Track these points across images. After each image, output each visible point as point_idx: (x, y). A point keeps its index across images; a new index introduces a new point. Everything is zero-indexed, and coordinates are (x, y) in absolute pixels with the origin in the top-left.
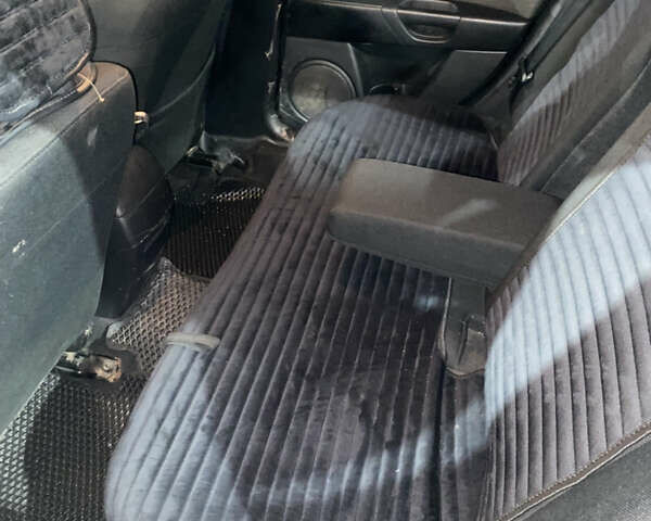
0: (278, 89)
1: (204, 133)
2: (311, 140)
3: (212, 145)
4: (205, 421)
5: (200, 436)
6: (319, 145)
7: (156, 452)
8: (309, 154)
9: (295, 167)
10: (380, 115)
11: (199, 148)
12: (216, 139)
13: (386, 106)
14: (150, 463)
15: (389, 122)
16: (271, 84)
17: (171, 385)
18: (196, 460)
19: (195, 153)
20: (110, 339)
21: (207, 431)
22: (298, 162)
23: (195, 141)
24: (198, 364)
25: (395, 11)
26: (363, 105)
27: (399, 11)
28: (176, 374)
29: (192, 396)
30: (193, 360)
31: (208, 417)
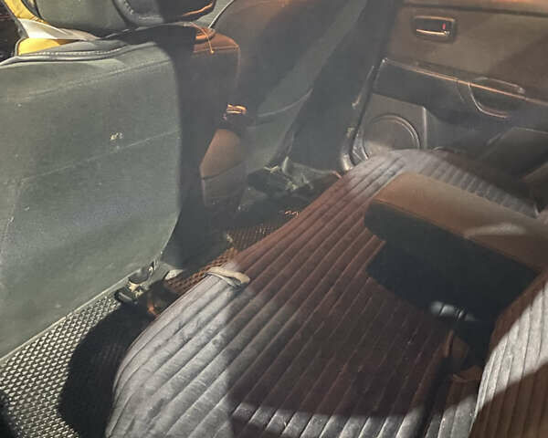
0: (355, 135)
1: (287, 158)
2: (372, 167)
3: (290, 169)
4: (218, 337)
5: (210, 347)
6: (377, 172)
7: (171, 347)
8: (366, 176)
9: (352, 181)
10: (436, 166)
11: (281, 170)
12: (296, 165)
13: (444, 159)
14: (164, 353)
15: (443, 172)
16: (351, 130)
17: (201, 302)
18: (201, 364)
19: (276, 172)
20: (167, 281)
21: (218, 345)
22: (356, 179)
23: (278, 162)
24: (226, 294)
25: (469, 84)
26: (424, 155)
27: (473, 85)
28: (208, 295)
29: (214, 315)
30: (224, 290)
31: (222, 335)
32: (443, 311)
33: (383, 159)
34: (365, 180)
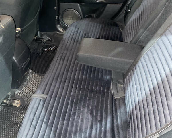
0: (59, 18)
1: (39, 32)
2: (69, 33)
3: (41, 35)
4: (45, 120)
5: (44, 125)
6: (72, 34)
7: (31, 132)
8: (69, 37)
9: (66, 41)
10: (89, 24)
11: (38, 36)
12: (43, 33)
13: (90, 21)
15: (91, 25)
16: (57, 17)
17: (34, 110)
19: (37, 38)
20: (16, 95)
21: (46, 123)
23: (37, 34)
26: (84, 21)
28: (35, 107)
30: (40, 102)
31: (46, 119)
32: (107, 79)
33: (72, 28)
34: (70, 39)
